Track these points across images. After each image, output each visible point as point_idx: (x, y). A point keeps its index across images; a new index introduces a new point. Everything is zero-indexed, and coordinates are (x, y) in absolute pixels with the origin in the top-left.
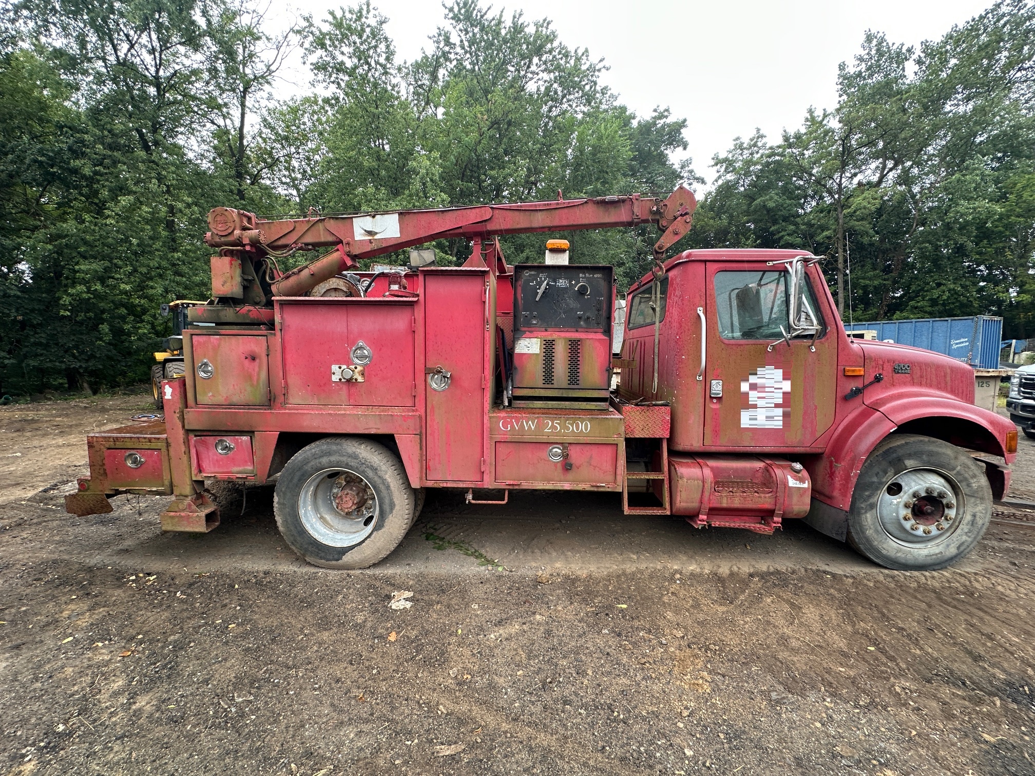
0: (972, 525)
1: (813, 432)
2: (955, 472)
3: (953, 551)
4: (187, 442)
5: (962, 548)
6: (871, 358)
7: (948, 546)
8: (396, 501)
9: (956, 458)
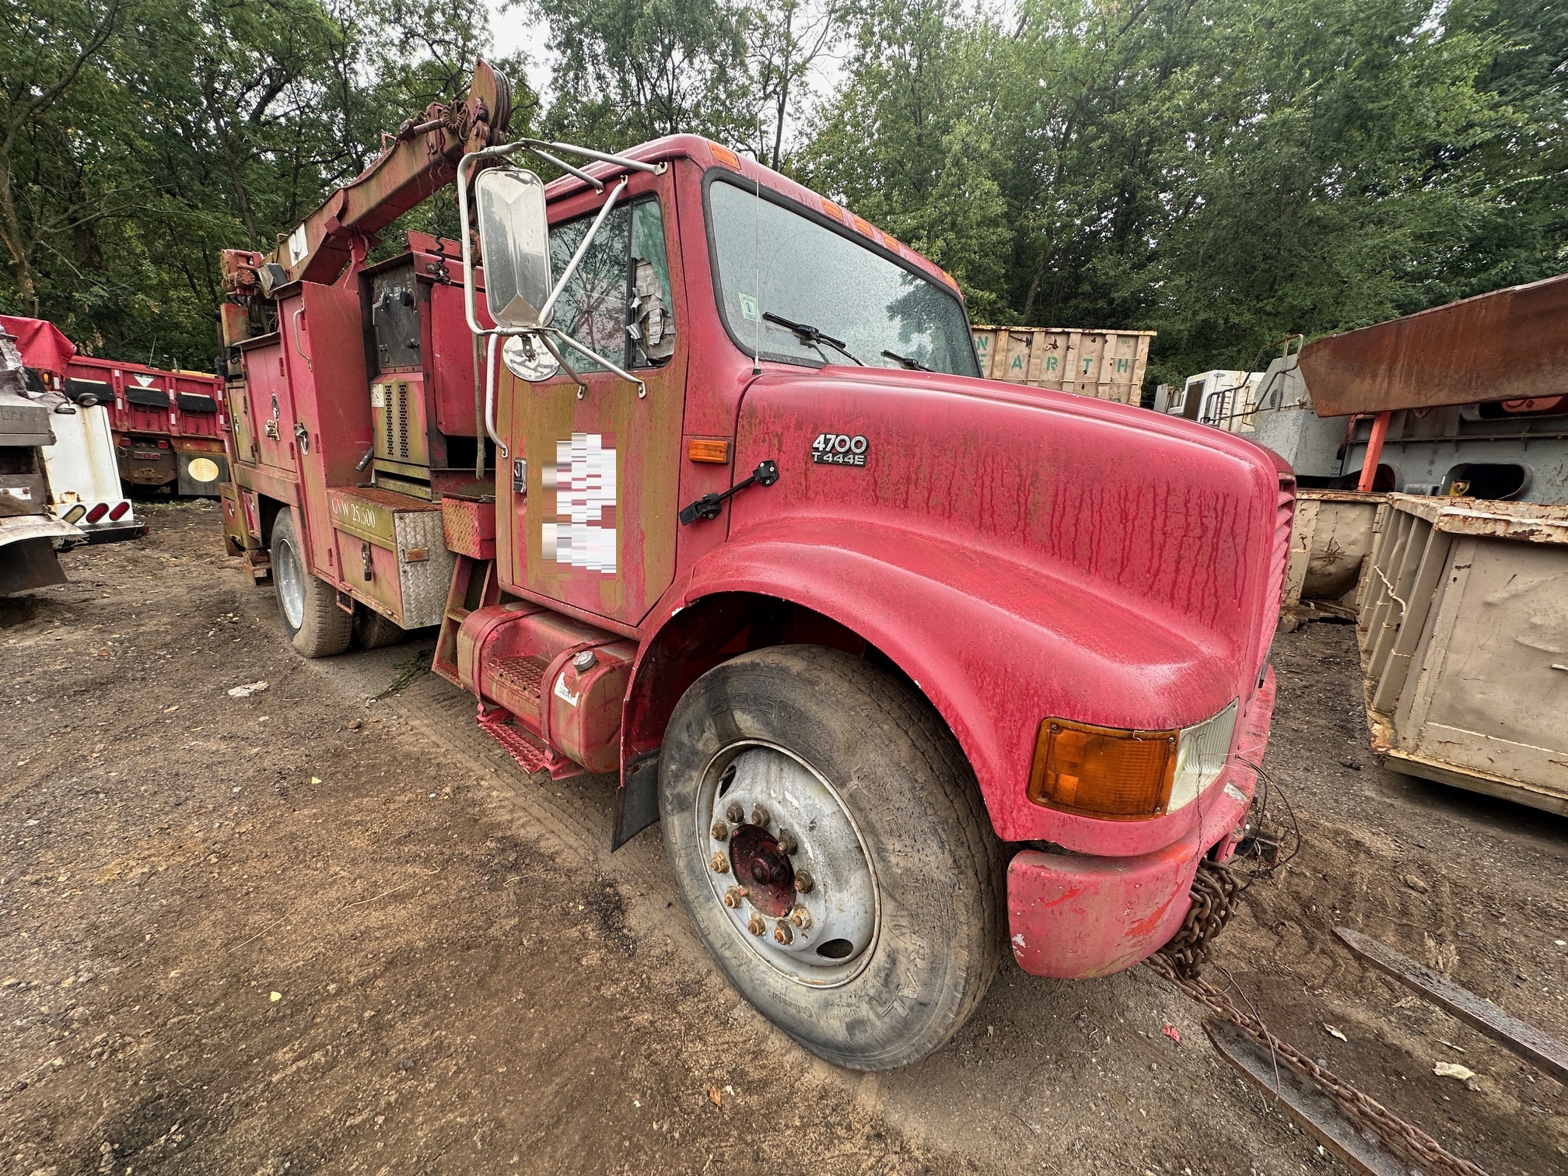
0: (886, 982)
1: (641, 594)
2: (845, 792)
3: (833, 1026)
4: (240, 497)
5: (861, 1038)
6: (752, 414)
7: (828, 1005)
8: (308, 588)
9: (850, 749)
